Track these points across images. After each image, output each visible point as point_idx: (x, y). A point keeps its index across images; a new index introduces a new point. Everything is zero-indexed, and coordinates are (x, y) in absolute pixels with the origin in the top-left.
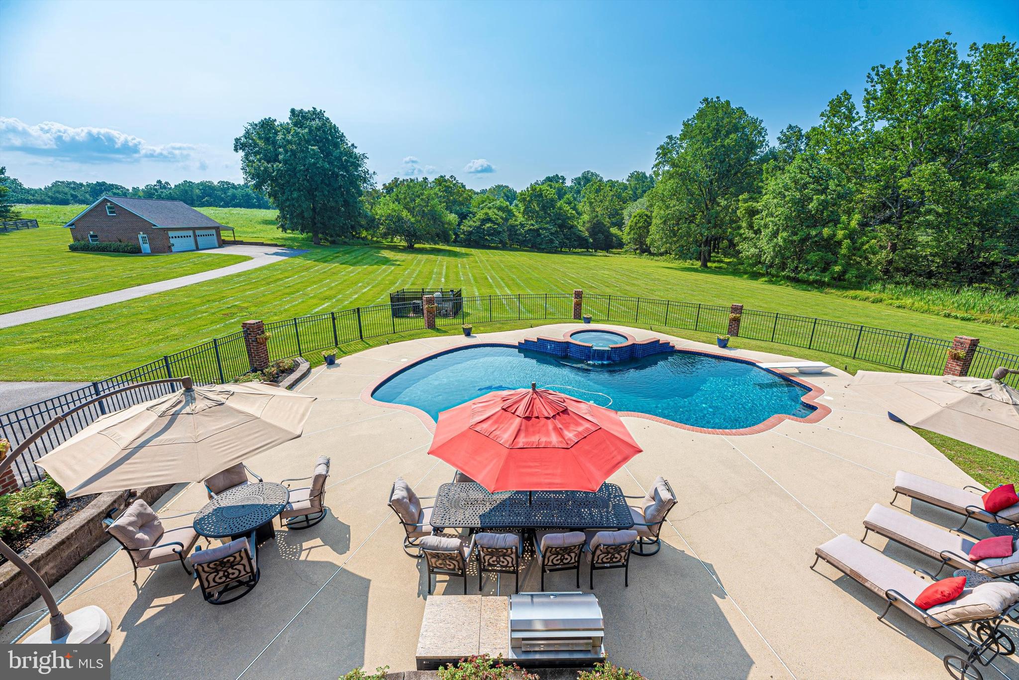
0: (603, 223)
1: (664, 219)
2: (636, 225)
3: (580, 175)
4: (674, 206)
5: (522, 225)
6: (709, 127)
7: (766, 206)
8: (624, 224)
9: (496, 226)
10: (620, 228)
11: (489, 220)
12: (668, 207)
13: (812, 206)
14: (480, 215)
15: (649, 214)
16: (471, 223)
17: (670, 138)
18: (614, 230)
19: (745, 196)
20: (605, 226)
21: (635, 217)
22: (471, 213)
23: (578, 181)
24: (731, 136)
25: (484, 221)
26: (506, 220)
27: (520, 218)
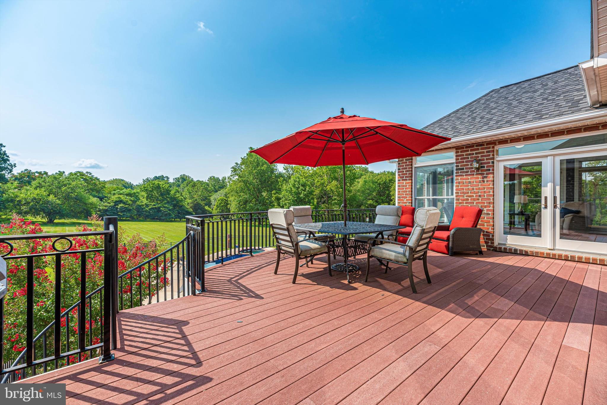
0: (200, 204)
1: (239, 202)
2: (220, 205)
3: (178, 176)
4: (243, 195)
5: (147, 205)
6: (254, 161)
7: (284, 196)
8: (212, 204)
9: (127, 206)
10: (209, 207)
11: (121, 201)
12: (240, 196)
13: (302, 195)
14: (114, 198)
15: (226, 199)
16: (106, 204)
17: (237, 163)
18: (207, 208)
19: (274, 192)
20: (202, 205)
21: (219, 200)
22: (106, 197)
23: (177, 180)
24: (264, 166)
25: (117, 203)
26: (134, 202)
27: (145, 201)
